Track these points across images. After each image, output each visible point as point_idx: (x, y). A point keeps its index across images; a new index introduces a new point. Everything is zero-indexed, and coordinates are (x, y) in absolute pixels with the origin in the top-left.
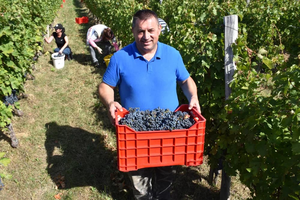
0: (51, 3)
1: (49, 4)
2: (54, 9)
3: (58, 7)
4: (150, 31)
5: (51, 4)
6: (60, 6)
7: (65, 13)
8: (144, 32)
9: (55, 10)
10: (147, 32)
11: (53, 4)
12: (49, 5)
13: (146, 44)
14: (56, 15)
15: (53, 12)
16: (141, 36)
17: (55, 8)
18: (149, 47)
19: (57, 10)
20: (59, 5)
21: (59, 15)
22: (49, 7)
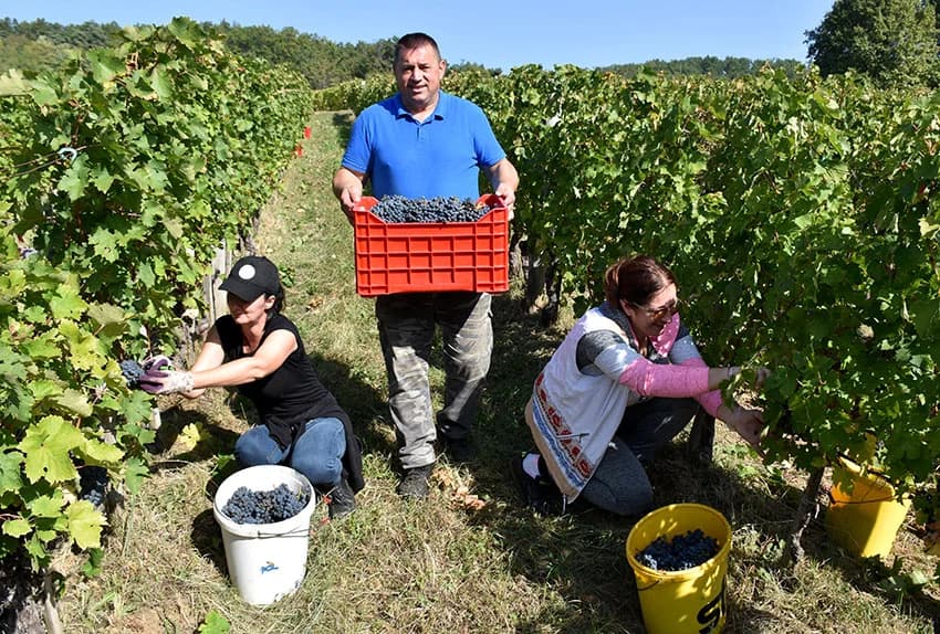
0: (250, 125)
1: (241, 129)
2: (266, 161)
3: (285, 152)
4: (422, 67)
5: (253, 129)
6: (294, 149)
7: (309, 179)
8: (412, 68)
9: (270, 165)
10: (417, 69)
11: (259, 134)
12: (242, 136)
13: (416, 90)
14: (272, 188)
15: (261, 171)
16: (407, 76)
17: (271, 153)
18: (421, 97)
19: (279, 164)
20: (288, 143)
21: (284, 186)
22: (238, 144)
